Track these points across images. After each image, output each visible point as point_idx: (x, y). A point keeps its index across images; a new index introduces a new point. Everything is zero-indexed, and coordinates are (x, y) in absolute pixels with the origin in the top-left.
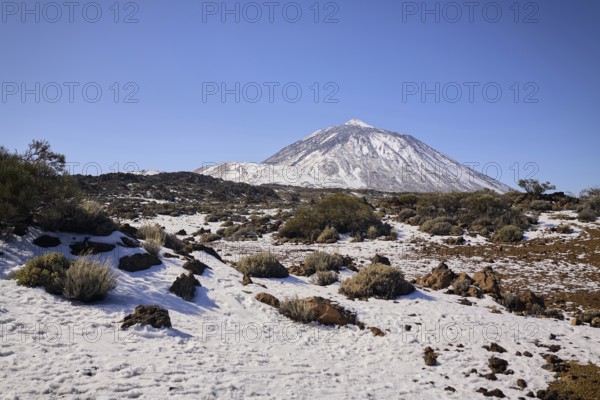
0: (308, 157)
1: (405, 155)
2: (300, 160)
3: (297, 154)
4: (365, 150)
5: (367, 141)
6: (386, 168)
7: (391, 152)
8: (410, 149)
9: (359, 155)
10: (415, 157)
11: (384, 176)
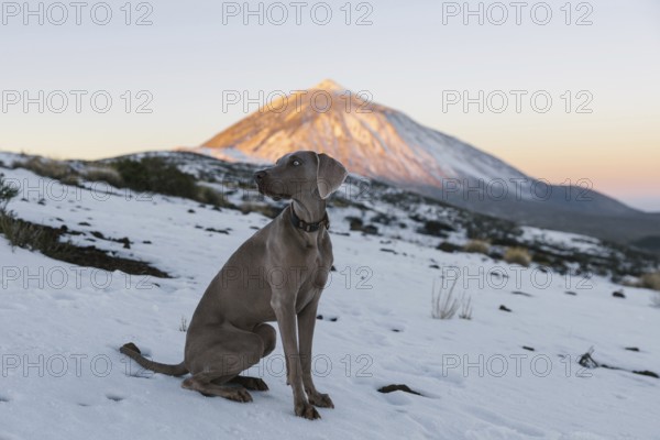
0: (272, 140)
1: (383, 137)
2: (263, 142)
3: (257, 132)
4: (338, 131)
5: (340, 120)
6: (360, 153)
7: (367, 133)
8: (389, 129)
9: (331, 138)
10: (394, 140)
11: (357, 164)
